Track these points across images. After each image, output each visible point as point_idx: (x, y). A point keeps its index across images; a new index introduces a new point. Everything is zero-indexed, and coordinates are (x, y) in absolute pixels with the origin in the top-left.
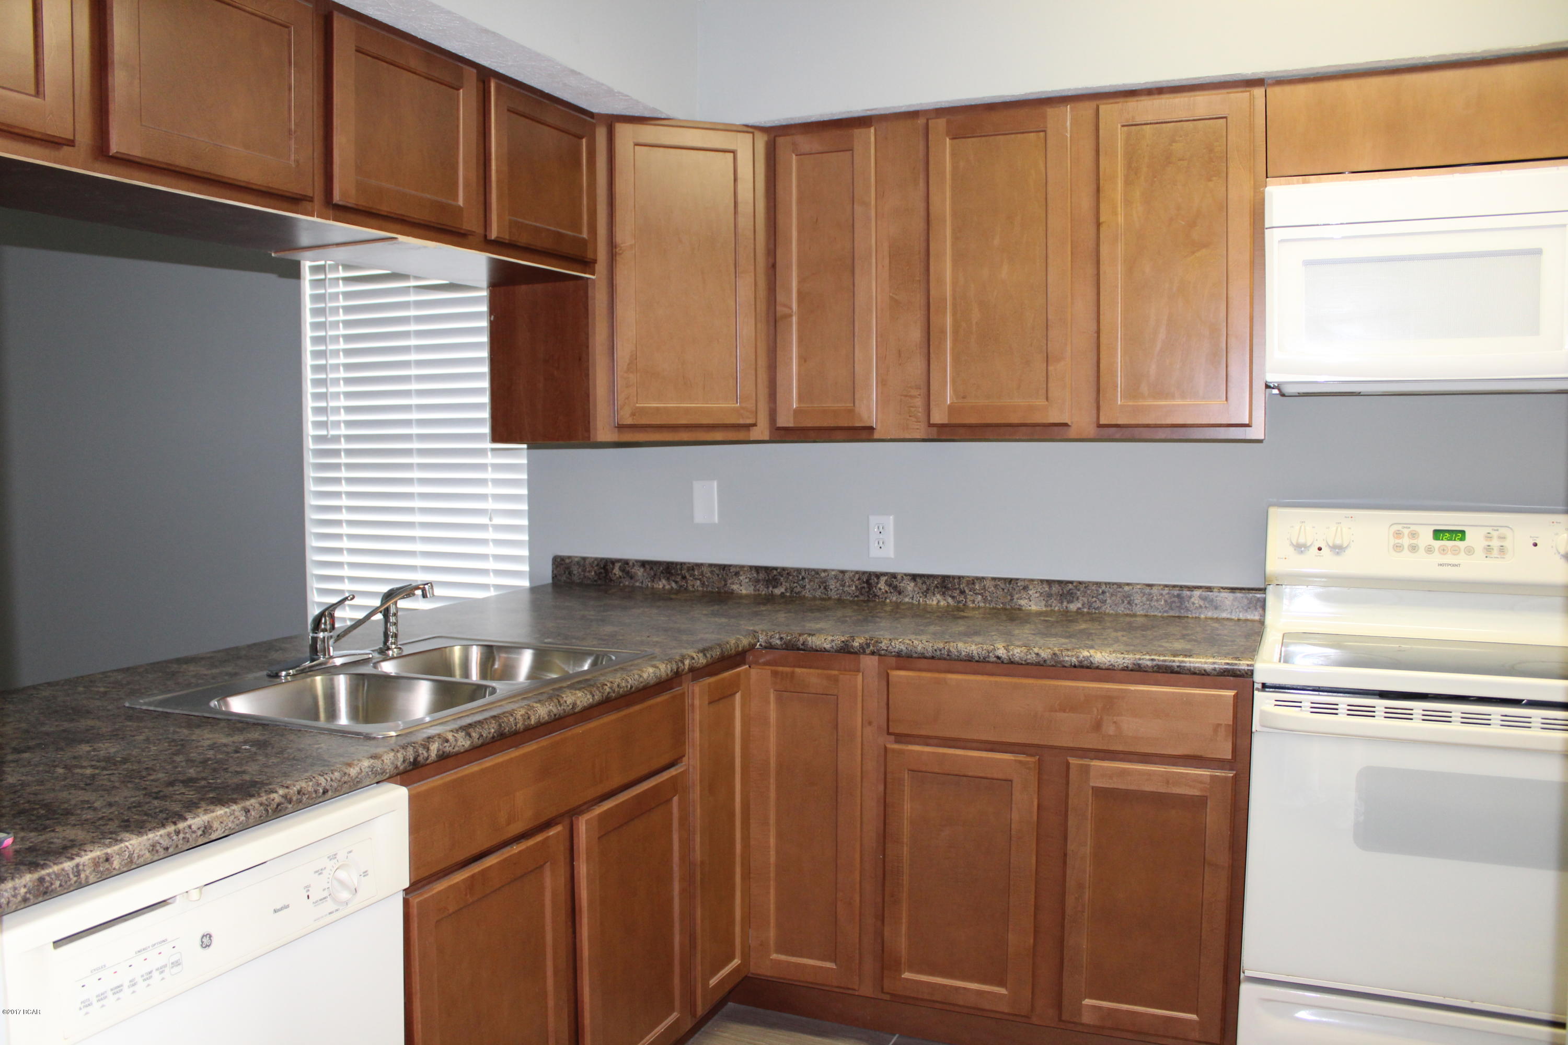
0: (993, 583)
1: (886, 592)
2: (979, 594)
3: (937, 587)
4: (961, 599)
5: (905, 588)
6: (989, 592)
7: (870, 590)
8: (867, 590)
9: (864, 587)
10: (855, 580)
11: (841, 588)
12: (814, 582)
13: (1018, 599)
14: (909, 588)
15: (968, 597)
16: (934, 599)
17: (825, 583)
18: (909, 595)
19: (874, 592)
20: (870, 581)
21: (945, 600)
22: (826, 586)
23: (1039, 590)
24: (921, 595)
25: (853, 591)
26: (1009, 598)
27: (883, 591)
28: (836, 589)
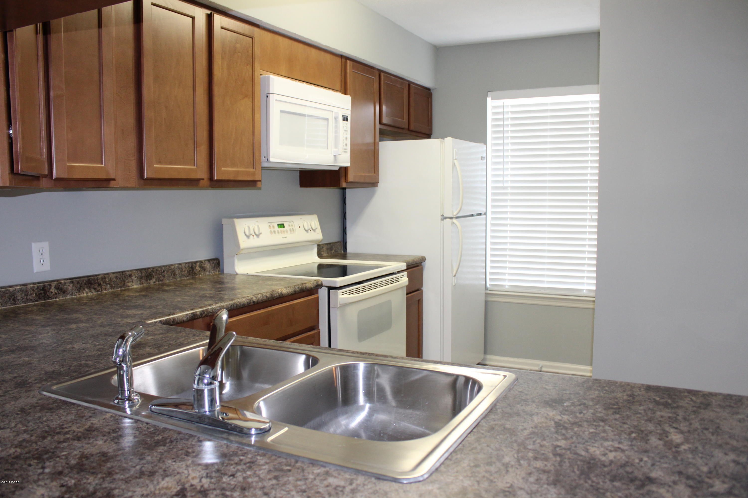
0: (114, 275)
1: (56, 294)
2: (108, 284)
3: (85, 284)
4: (99, 289)
5: (67, 289)
6: (113, 282)
7: (45, 294)
8: (43, 295)
9: (41, 294)
10: (35, 289)
11: (25, 297)
12: (5, 297)
13: (127, 283)
14: (70, 288)
15: (103, 287)
16: (85, 292)
17: (13, 295)
18: (70, 293)
19: (48, 295)
20: (45, 288)
21: (90, 291)
22: (14, 298)
23: (137, 275)
24: (77, 291)
25: (34, 297)
26: (123, 283)
27: (54, 293)
28: (21, 299)
